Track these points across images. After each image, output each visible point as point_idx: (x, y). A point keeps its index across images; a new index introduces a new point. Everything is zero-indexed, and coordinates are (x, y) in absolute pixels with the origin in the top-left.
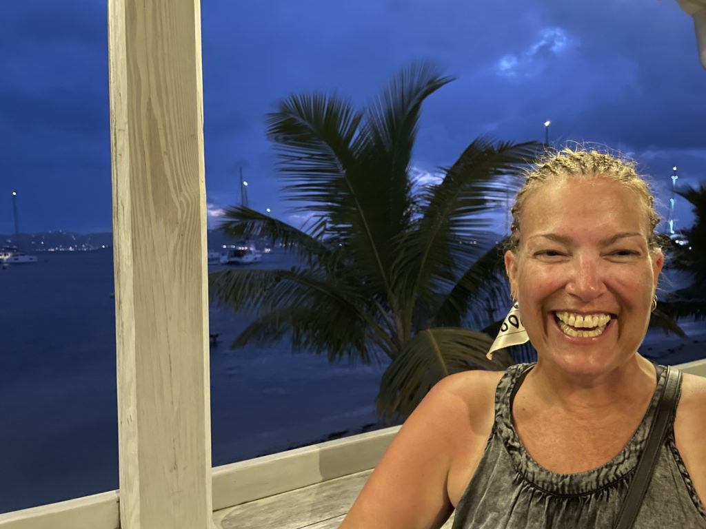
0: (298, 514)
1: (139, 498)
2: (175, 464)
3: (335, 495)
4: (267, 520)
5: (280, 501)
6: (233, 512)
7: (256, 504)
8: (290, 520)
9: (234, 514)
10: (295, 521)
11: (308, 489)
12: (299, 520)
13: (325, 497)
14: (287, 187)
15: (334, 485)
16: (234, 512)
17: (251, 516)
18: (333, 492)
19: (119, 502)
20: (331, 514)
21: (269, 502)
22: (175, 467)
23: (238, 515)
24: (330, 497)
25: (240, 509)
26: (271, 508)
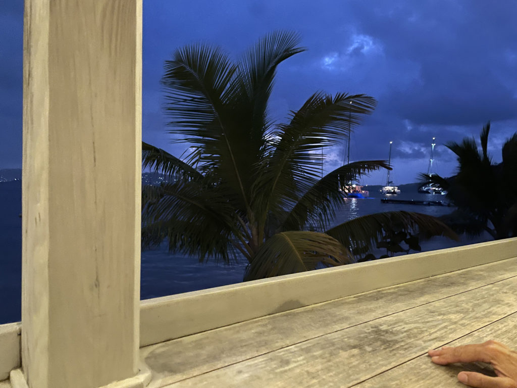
0: (231, 349)
1: (47, 321)
2: (97, 280)
3: (264, 332)
4: (198, 356)
5: (207, 338)
6: (156, 349)
7: (181, 341)
8: (224, 355)
9: (158, 351)
10: (230, 356)
11: (235, 327)
12: (235, 354)
13: (254, 333)
14: (172, 123)
15: (260, 323)
16: (158, 349)
17: (180, 352)
18: (260, 329)
19: (20, 334)
20: (267, 348)
21: (194, 339)
22: (97, 285)
23: (164, 352)
24: (260, 334)
25: (164, 346)
26: (199, 345)
